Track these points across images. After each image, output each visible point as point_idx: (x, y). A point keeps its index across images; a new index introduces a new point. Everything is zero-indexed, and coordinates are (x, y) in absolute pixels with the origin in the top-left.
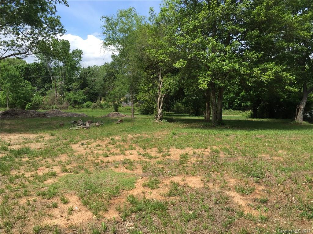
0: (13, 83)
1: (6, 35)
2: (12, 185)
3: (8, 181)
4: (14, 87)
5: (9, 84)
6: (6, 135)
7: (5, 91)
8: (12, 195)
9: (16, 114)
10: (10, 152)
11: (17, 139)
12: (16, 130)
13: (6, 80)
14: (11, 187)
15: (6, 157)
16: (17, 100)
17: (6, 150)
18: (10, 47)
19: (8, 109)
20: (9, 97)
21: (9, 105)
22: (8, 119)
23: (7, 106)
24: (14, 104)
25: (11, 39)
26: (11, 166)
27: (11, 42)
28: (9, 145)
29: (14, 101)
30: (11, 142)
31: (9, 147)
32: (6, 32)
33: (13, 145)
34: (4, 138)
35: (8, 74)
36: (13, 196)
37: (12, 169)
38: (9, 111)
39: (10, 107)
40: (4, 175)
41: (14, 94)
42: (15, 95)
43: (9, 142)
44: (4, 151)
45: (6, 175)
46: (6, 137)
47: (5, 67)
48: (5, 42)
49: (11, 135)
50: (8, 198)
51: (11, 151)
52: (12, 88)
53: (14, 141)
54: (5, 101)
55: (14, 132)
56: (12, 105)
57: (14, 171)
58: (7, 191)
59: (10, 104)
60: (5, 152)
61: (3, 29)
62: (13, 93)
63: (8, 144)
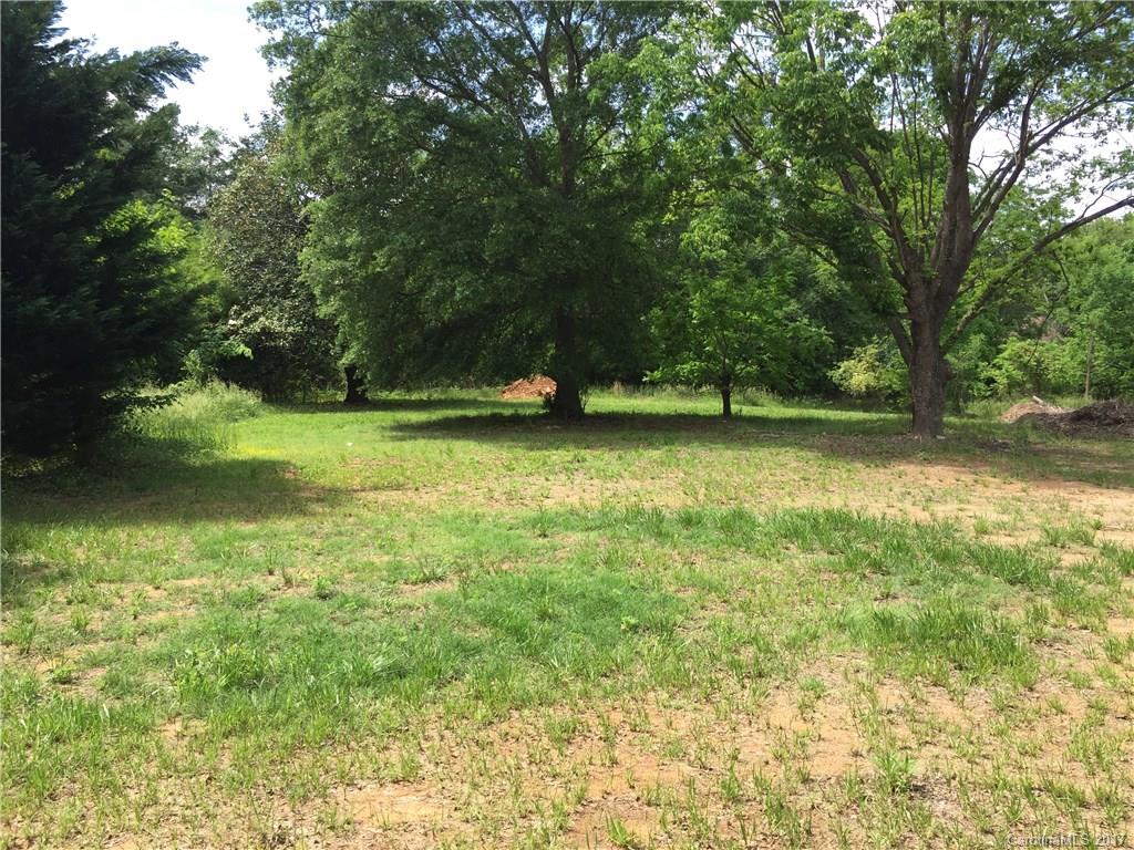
0: (1114, 308)
1: (1101, 138)
2: (1117, 669)
3: (1101, 653)
4: (1114, 323)
5: (1098, 312)
6: (1083, 492)
7: (1083, 339)
8: (1121, 705)
9: (1117, 421)
10: (1103, 554)
11: (1123, 511)
12: (1117, 477)
13: (1091, 298)
14: (1112, 676)
15: (1090, 568)
16: (1122, 370)
17: (1088, 543)
18: (1115, 176)
19: (1087, 400)
20: (1096, 359)
21: (1091, 385)
22: (1090, 438)
23: (1083, 391)
24: (1110, 386)
25: (1122, 148)
26: (1110, 604)
27: (1121, 158)
28: (1098, 527)
29: (1113, 372)
30: (1105, 520)
31: (1099, 534)
32: (1104, 126)
33: (1113, 530)
34: (1075, 499)
35: (1098, 277)
36: (1122, 710)
37: (1112, 613)
38: (1093, 407)
39: (1098, 397)
40: (1086, 628)
41: (1113, 348)
42: (1118, 352)
43: (1097, 517)
44: (1082, 546)
45: (1094, 630)
46: (1083, 497)
47: (1090, 251)
48: (1098, 162)
49: (1101, 494)
50: (1105, 711)
51: (1108, 550)
52: (1108, 327)
53: (1116, 518)
54: (1079, 373)
55: (1111, 486)
56: (1105, 389)
57: (1121, 621)
58: (1097, 683)
59: (1097, 384)
60: (1085, 549)
61: (1094, 115)
62: (1109, 344)
63: (1093, 523)
